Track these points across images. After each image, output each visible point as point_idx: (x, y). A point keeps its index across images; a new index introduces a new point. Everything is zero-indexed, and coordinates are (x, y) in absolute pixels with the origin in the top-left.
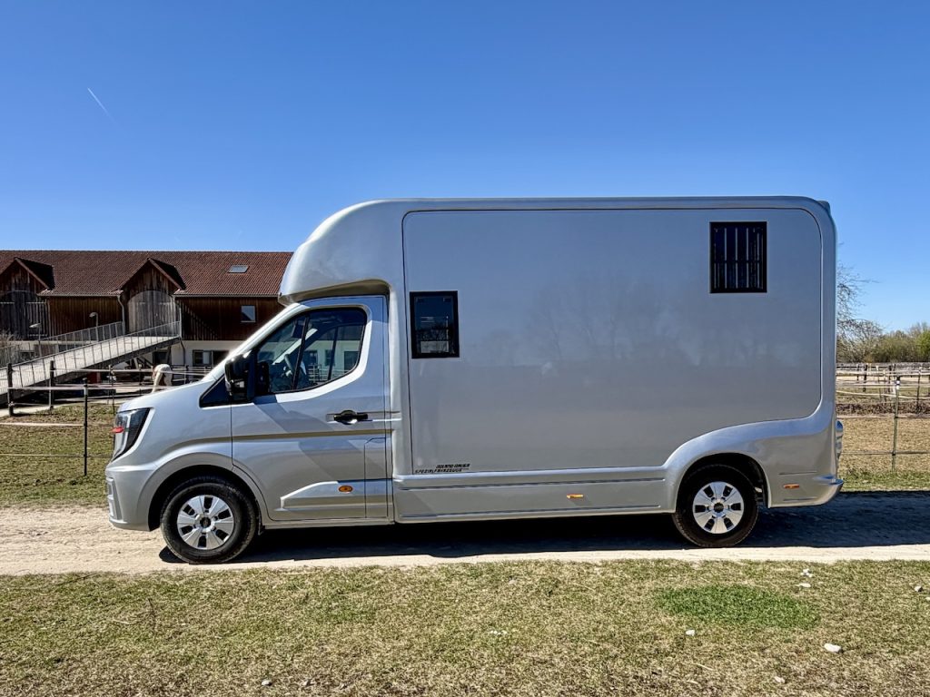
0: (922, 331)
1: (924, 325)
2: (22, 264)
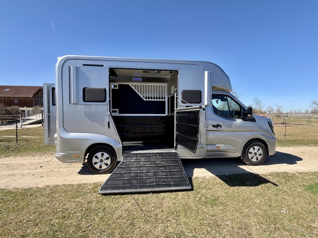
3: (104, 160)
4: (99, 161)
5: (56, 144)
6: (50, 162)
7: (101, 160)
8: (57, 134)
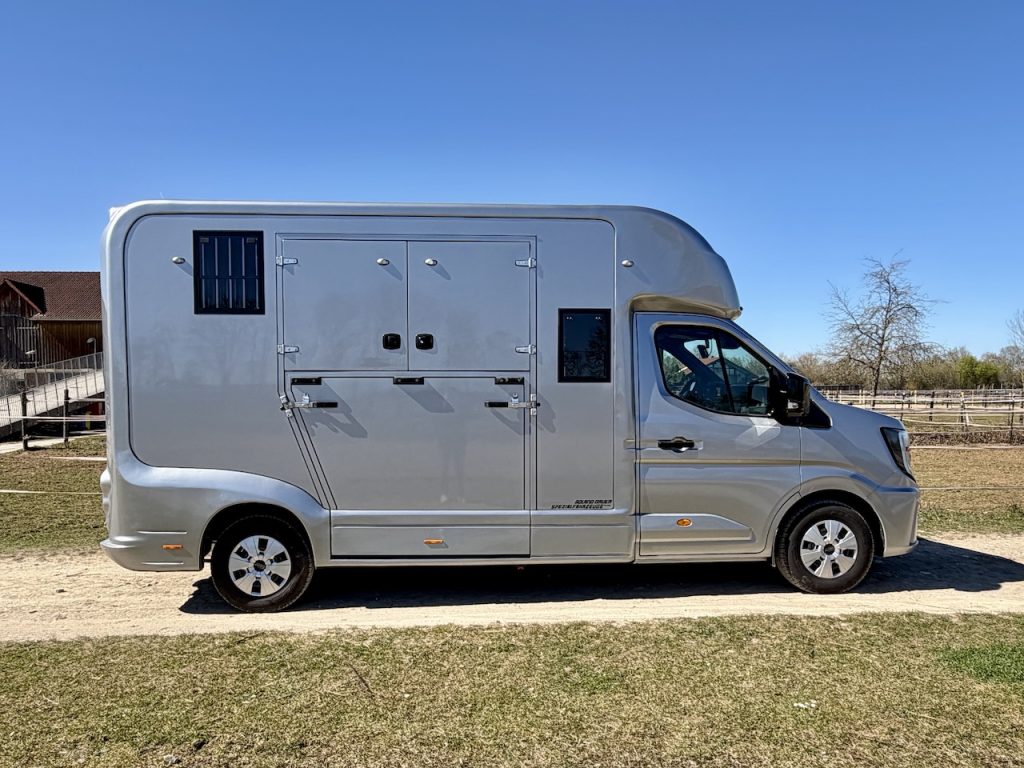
0: (960, 355)
1: (962, 349)
2: (12, 286)
3: (268, 563)
4: (251, 566)
5: (107, 505)
6: (81, 578)
7: (258, 562)
8: (111, 472)
